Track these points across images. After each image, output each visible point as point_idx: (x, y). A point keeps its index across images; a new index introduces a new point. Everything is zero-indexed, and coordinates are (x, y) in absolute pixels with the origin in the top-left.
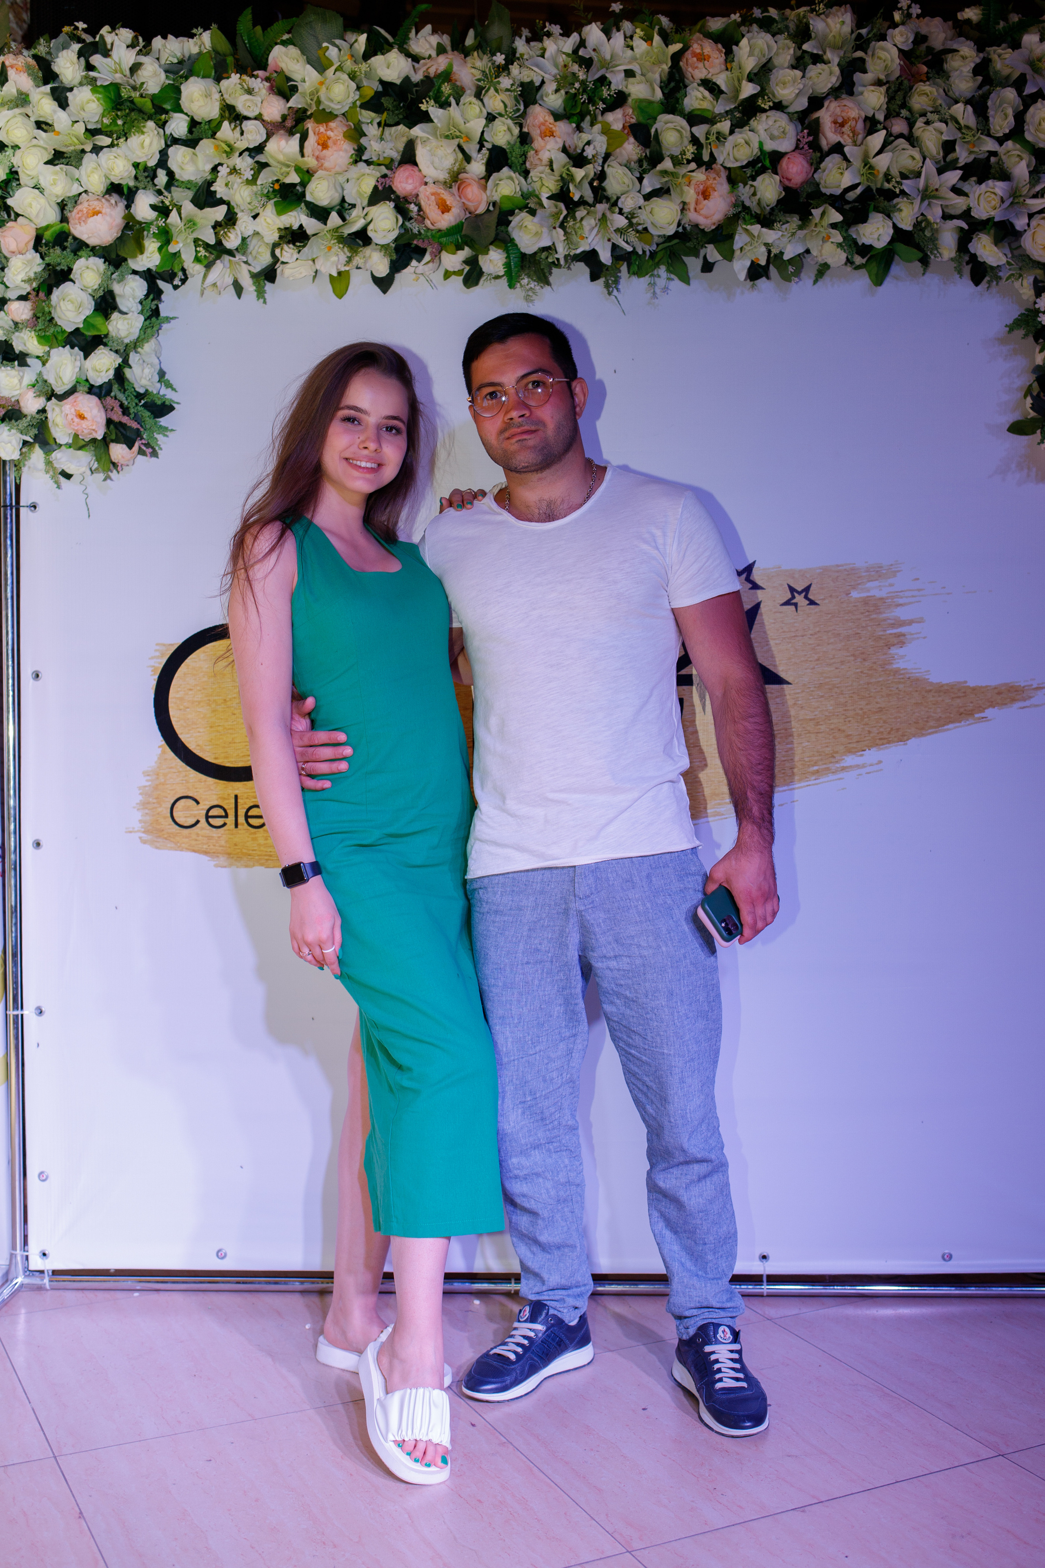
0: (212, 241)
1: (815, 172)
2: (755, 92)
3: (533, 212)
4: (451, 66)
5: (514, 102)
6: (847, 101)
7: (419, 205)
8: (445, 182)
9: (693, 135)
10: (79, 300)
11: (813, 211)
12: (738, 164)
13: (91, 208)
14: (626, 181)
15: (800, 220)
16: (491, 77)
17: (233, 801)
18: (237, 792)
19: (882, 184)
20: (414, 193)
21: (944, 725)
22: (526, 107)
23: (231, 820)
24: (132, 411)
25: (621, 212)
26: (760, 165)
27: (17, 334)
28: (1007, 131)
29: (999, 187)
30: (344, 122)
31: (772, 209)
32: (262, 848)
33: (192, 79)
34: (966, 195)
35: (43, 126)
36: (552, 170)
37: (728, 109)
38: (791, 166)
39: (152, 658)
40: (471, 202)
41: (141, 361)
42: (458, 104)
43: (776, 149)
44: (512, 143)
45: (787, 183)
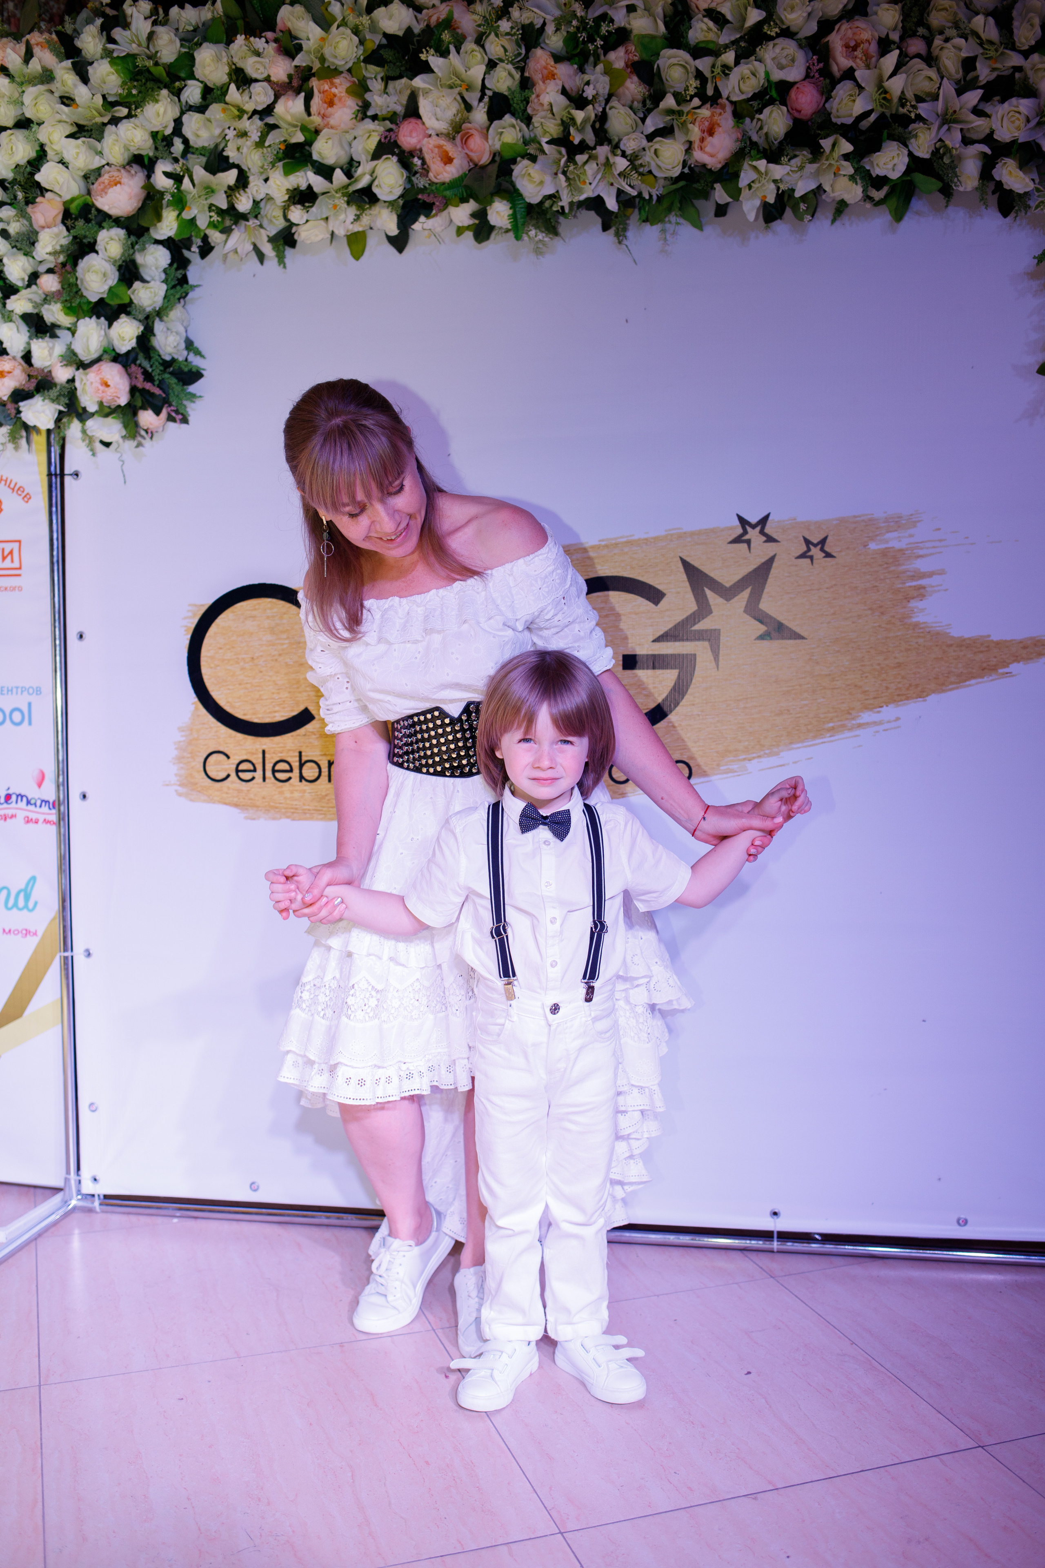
0: (224, 206)
1: (827, 100)
2: (760, 18)
3: (533, 159)
4: (451, 13)
5: (516, 47)
6: (860, 23)
7: (423, 159)
8: (449, 134)
9: (697, 70)
10: (103, 270)
11: (821, 141)
12: (744, 97)
13: (112, 179)
14: (629, 121)
15: (812, 153)
16: (492, 21)
17: (261, 756)
18: (264, 747)
19: (897, 110)
20: (418, 147)
21: (965, 681)
22: (528, 51)
23: (259, 774)
24: (156, 378)
25: (624, 155)
26: (768, 97)
27: (46, 306)
28: (1033, 43)
29: (1024, 105)
30: (348, 76)
31: (781, 143)
32: (288, 802)
33: (205, 45)
34: (988, 116)
35: (65, 100)
36: (553, 114)
37: (733, 38)
38: (800, 96)
39: (185, 618)
40: (475, 152)
41: (165, 329)
42: (458, 53)
43: (784, 78)
44: (513, 89)
45: (796, 115)
